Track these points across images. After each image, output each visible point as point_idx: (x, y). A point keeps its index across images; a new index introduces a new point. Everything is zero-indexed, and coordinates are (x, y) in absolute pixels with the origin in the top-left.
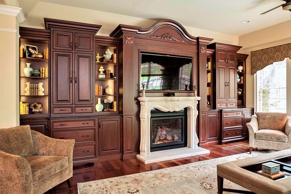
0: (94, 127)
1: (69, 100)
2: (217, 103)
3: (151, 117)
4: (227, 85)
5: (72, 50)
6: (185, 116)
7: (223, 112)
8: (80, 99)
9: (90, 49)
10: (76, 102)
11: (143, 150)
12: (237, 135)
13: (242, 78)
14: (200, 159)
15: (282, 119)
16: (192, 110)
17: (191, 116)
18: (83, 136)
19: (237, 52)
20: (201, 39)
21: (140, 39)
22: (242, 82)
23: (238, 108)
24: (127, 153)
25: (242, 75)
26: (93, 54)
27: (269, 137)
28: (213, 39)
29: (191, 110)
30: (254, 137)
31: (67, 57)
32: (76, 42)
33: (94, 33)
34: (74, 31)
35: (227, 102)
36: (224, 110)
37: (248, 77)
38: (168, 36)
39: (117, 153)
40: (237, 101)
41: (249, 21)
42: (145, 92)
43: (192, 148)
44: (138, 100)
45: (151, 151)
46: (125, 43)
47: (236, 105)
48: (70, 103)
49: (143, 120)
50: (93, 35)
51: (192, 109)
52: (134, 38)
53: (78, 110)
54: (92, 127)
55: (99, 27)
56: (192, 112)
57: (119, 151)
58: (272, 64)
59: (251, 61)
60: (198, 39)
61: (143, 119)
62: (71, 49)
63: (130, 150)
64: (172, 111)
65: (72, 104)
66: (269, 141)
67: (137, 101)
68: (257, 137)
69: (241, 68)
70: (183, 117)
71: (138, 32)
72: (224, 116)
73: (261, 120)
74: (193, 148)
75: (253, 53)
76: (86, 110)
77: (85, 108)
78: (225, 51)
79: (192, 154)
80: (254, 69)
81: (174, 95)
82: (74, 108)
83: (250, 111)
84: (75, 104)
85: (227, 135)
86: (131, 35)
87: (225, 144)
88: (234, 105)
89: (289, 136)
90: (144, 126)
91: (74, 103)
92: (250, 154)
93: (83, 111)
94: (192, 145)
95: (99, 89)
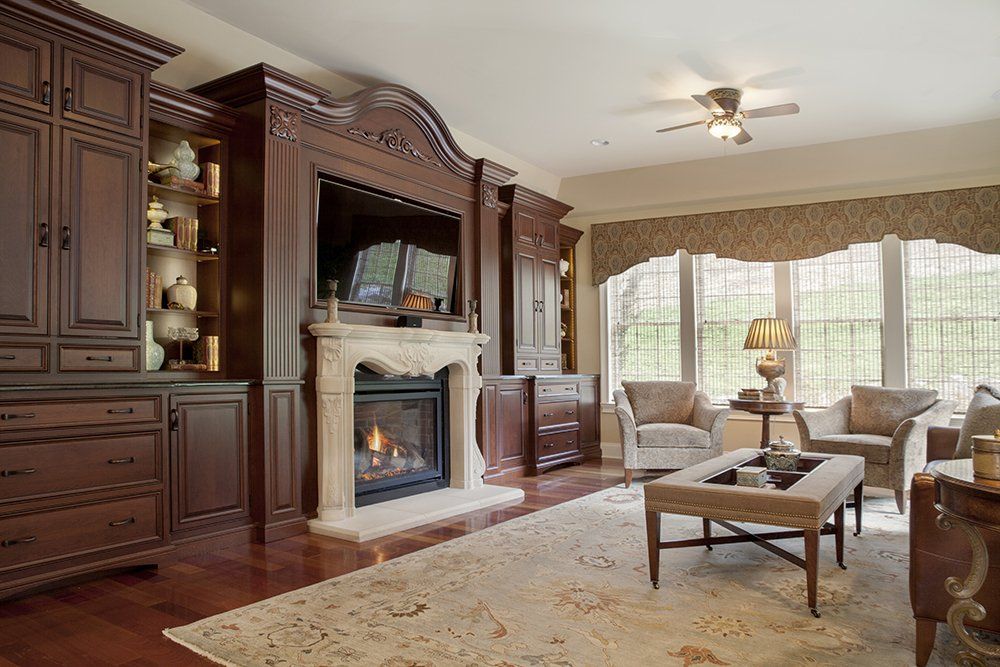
0: (158, 426)
1: (30, 318)
2: (515, 358)
3: (357, 393)
4: (539, 306)
5: (51, 114)
6: (442, 393)
7: (536, 382)
8: (84, 316)
9: (129, 125)
10: (64, 325)
11: (337, 501)
12: (567, 447)
13: (567, 292)
14: (496, 517)
15: (686, 397)
16: (468, 374)
17: (465, 392)
18: (110, 462)
19: (562, 221)
20: (487, 165)
21: (318, 130)
22: (567, 304)
23: (563, 373)
24: (279, 518)
25: (566, 284)
26: (141, 148)
27: (671, 438)
28: (517, 173)
29: (465, 372)
30: (635, 442)
31: (26, 138)
32: (66, 86)
33: (144, 71)
34: (59, 41)
35: (539, 356)
36: (538, 377)
37: (582, 289)
38: (400, 139)
39: (240, 519)
40: (560, 356)
41: (607, 143)
42: (339, 309)
43: (469, 487)
44: (308, 332)
45: (358, 505)
46: (271, 133)
47: (558, 366)
48: (34, 331)
49: (332, 399)
50: (142, 76)
51: (467, 370)
52: (302, 122)
53: (73, 358)
54: (146, 427)
55: (173, 51)
56: (468, 380)
57: (246, 514)
58: (648, 261)
59: (593, 248)
60: (479, 164)
61: (332, 397)
62: (46, 109)
63: (287, 506)
64: (415, 373)
65: (48, 335)
66: (671, 449)
67: (305, 336)
68: (644, 443)
69: (564, 266)
70: (438, 395)
71: (316, 107)
72: (539, 393)
73: (640, 402)
74: (473, 487)
75: (599, 231)
76: (110, 359)
77: (106, 354)
78: (534, 214)
79: (483, 501)
80: (602, 271)
81: (419, 326)
82: (54, 351)
83: (591, 384)
84: (60, 336)
85: (547, 450)
86: (291, 110)
87: (544, 473)
88: (555, 367)
89: (713, 431)
90: (336, 420)
91: (54, 331)
92: (627, 487)
93: (94, 365)
94: (469, 479)
95: (152, 286)
